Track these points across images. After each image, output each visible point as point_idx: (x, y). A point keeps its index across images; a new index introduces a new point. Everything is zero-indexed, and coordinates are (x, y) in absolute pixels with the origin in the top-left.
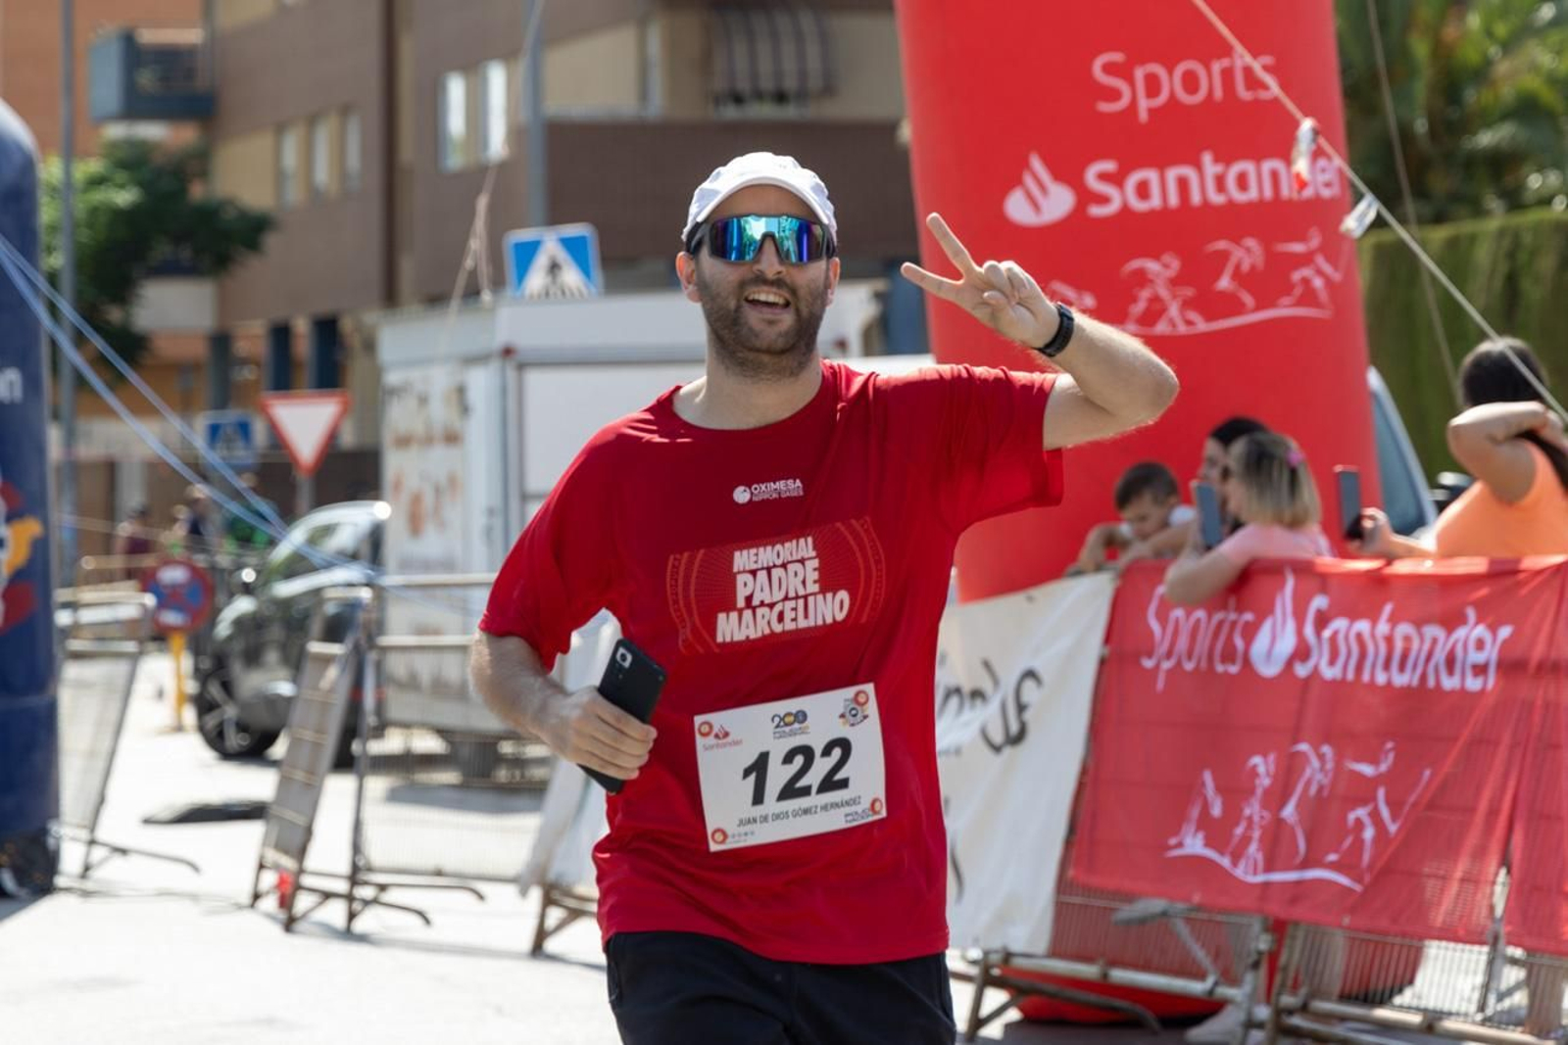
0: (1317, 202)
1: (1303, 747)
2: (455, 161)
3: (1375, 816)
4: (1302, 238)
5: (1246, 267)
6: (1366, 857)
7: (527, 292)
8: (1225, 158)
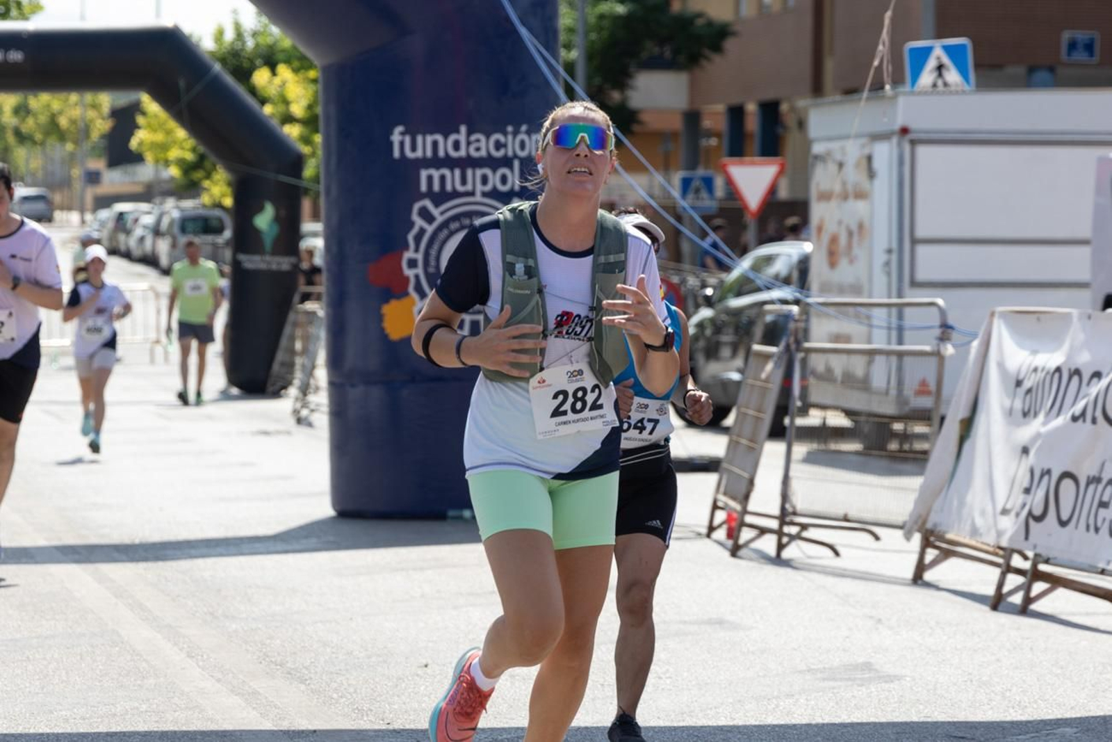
7: (920, 87)
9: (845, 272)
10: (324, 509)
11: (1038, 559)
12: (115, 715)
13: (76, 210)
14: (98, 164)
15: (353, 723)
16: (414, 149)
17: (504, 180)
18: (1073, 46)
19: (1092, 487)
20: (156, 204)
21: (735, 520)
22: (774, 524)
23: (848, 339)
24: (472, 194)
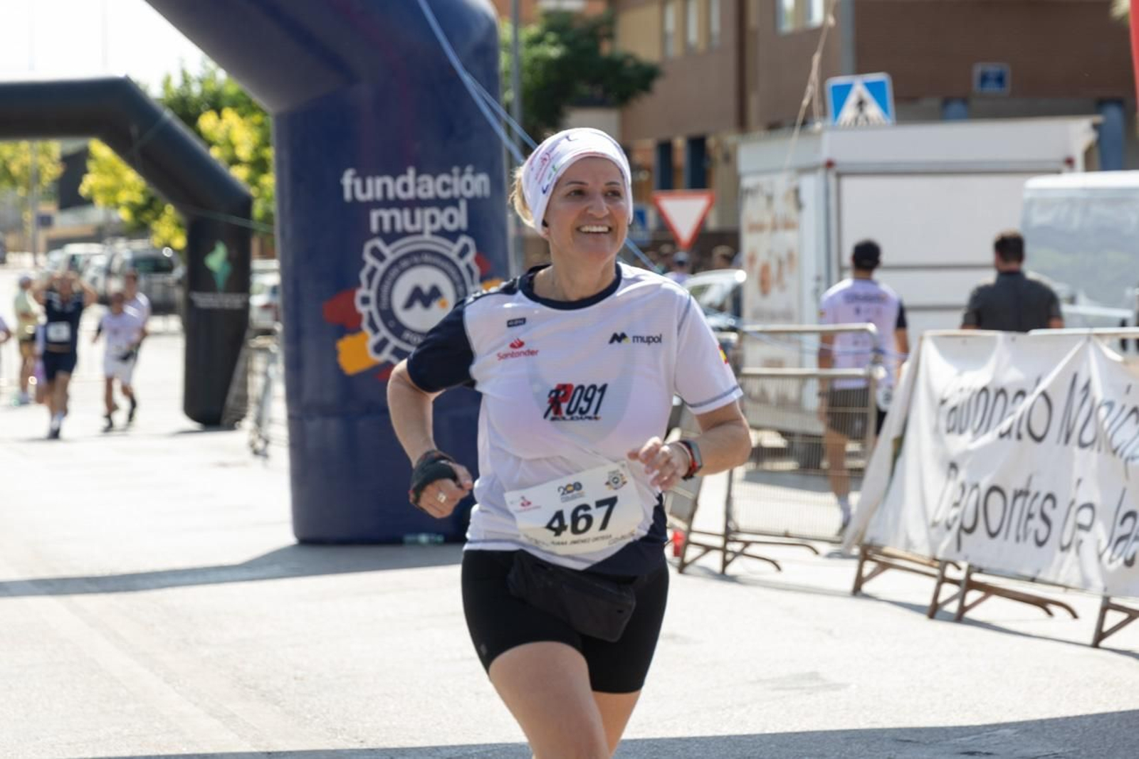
2: (788, 25)
7: (842, 123)
9: (776, 300)
10: (287, 537)
11: (971, 569)
12: (99, 740)
13: (29, 251)
14: (49, 208)
15: (327, 741)
16: (364, 190)
17: (451, 219)
18: (984, 79)
19: (1020, 501)
20: (106, 244)
21: (680, 538)
22: (719, 542)
23: (779, 363)
24: (420, 233)
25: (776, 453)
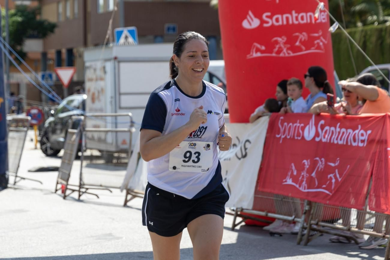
0: (321, 23)
1: (317, 159)
2: (101, 10)
3: (335, 176)
4: (317, 32)
5: (303, 39)
6: (333, 187)
7: (120, 44)
8: (298, 12)
9: (97, 105)
18: (169, 29)
21: (64, 187)
22: (77, 188)
23: (98, 127)
25: (97, 158)
